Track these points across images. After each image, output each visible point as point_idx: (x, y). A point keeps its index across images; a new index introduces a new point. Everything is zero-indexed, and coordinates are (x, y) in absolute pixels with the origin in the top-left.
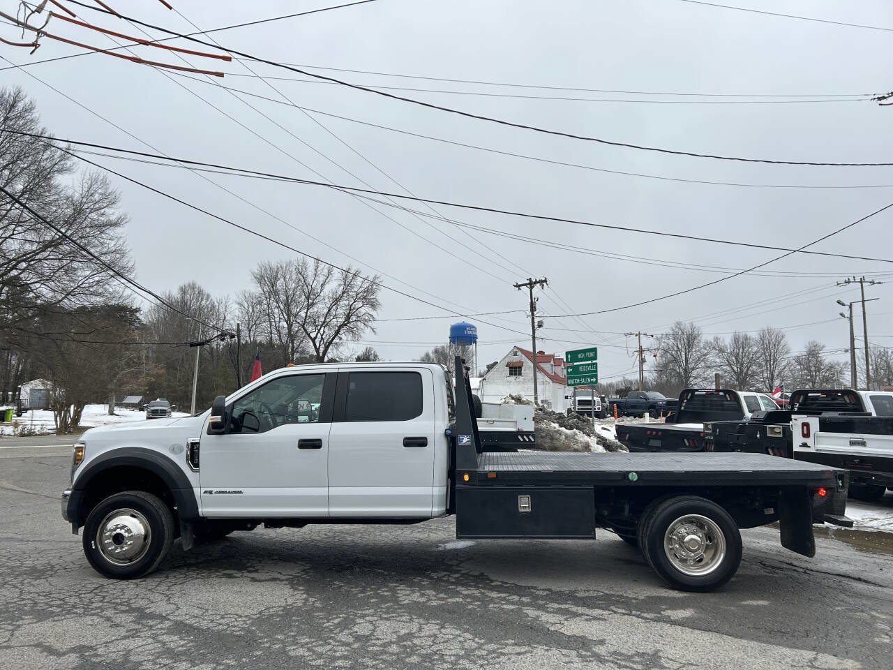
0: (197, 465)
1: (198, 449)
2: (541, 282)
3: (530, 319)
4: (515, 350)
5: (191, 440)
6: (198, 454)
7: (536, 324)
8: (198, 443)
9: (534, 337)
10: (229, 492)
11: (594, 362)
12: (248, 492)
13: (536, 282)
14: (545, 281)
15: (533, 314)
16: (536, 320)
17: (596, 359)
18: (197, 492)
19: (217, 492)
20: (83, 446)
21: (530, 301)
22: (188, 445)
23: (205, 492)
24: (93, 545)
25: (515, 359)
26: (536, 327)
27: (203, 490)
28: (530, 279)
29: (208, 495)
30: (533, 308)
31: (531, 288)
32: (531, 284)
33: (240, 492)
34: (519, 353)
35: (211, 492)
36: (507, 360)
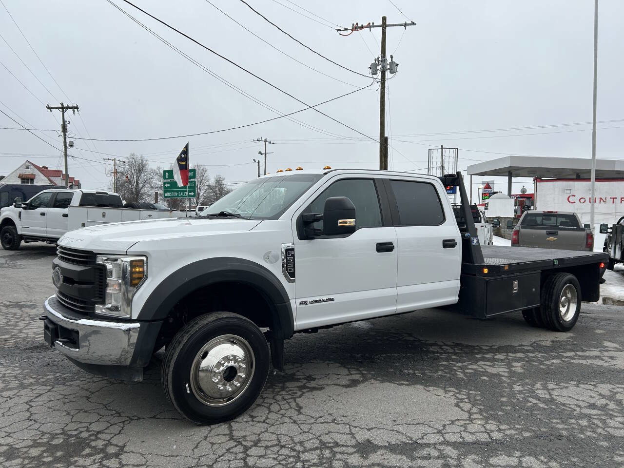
0: (293, 275)
1: (293, 256)
2: (73, 108)
3: (62, 138)
4: (28, 164)
5: (285, 246)
6: (294, 261)
7: (68, 143)
8: (293, 250)
9: (66, 155)
10: (323, 301)
11: (193, 180)
12: (338, 298)
13: (68, 108)
14: (77, 108)
15: (65, 135)
16: (68, 140)
17: (195, 178)
18: (294, 304)
19: (312, 302)
20: (144, 258)
21: (62, 123)
22: (282, 252)
23: (301, 303)
24: (188, 389)
25: (28, 172)
26: (68, 146)
27: (298, 301)
28: (62, 104)
29: (303, 306)
30: (64, 129)
31: (63, 112)
32: (63, 108)
33: (332, 300)
34: (32, 167)
35: (306, 303)
36: (19, 172)
